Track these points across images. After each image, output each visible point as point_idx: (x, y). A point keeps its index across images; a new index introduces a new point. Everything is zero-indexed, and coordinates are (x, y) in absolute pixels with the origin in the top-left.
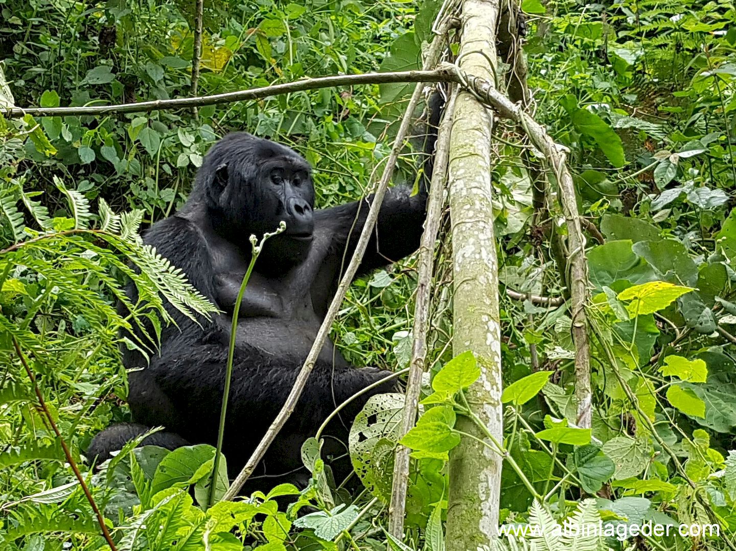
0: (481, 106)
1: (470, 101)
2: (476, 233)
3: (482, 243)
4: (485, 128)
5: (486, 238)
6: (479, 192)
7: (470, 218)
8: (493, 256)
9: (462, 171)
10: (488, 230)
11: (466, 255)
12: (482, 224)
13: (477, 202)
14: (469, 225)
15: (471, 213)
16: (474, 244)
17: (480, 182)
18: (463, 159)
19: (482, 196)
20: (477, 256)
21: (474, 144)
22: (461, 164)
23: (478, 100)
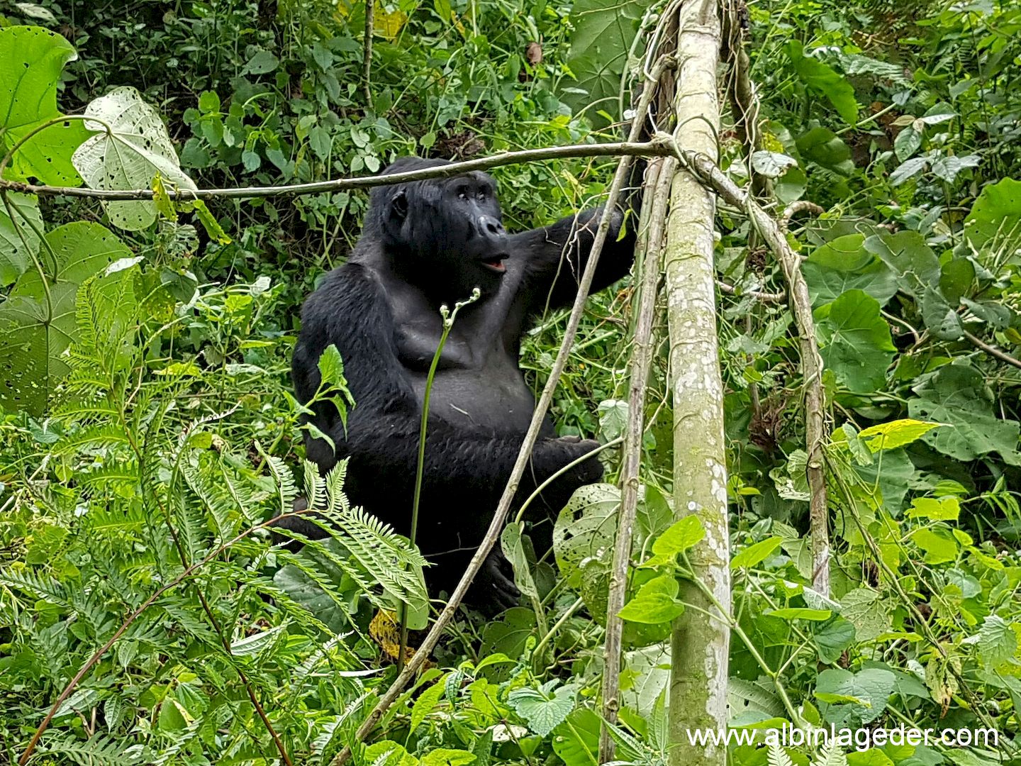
0: (702, 189)
1: (690, 183)
2: (698, 356)
3: (705, 369)
4: (708, 218)
5: (709, 362)
6: (702, 304)
7: (692, 338)
8: (718, 383)
9: (681, 278)
10: (712, 352)
11: (688, 385)
12: (705, 345)
13: (699, 318)
14: (690, 347)
15: (692, 332)
16: (696, 371)
17: (702, 292)
18: (683, 262)
19: (705, 309)
20: (700, 386)
21: (695, 242)
22: (681, 269)
23: (699, 182)
